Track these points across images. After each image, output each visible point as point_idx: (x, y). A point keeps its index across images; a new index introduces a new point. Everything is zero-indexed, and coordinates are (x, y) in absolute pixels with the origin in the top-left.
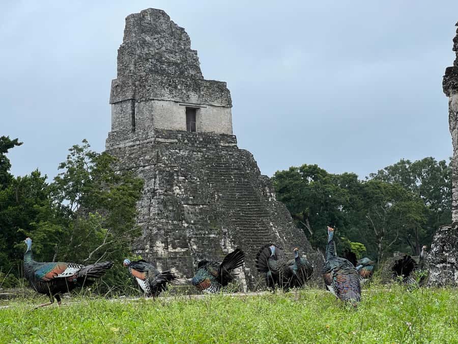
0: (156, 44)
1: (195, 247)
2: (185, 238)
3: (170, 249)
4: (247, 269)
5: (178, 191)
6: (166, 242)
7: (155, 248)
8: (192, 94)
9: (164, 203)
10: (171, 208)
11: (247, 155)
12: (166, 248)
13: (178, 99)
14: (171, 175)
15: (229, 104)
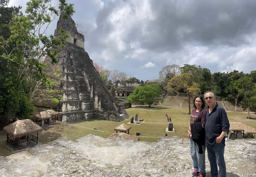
0: (67, 22)
1: (75, 72)
2: (73, 69)
3: (69, 72)
4: (89, 79)
5: (71, 57)
6: (68, 70)
7: (64, 71)
8: (76, 35)
9: (67, 59)
10: (69, 61)
11: (87, 53)
12: (67, 71)
13: (72, 35)
14: (70, 53)
15: (84, 41)
